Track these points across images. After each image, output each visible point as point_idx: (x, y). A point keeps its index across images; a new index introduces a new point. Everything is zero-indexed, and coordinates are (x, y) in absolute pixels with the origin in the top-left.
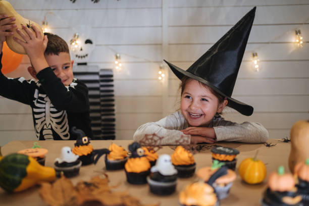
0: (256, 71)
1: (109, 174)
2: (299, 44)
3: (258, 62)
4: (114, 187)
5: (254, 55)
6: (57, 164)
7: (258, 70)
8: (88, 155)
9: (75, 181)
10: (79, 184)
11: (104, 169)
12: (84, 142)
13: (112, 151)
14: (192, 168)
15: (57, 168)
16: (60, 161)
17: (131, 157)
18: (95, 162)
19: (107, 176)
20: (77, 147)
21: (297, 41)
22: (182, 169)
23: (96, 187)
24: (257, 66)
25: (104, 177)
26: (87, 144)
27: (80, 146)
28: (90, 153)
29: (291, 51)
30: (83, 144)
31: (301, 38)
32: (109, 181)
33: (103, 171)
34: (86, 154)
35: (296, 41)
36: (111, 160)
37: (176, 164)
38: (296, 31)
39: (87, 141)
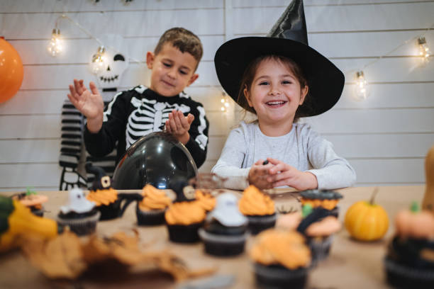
0: (362, 97)
1: (141, 230)
2: (423, 59)
3: (364, 84)
5: (358, 75)
6: (62, 215)
7: (365, 96)
8: (111, 204)
11: (135, 224)
12: (105, 185)
13: (146, 196)
15: (61, 221)
16: (65, 210)
17: (174, 202)
18: (122, 214)
19: (136, 233)
20: (93, 192)
21: (421, 54)
24: (363, 91)
25: (132, 234)
26: (108, 188)
27: (99, 191)
28: (112, 201)
29: (412, 69)
30: (102, 188)
31: (427, 50)
32: (139, 240)
33: (132, 227)
34: (107, 203)
35: (418, 54)
36: (145, 210)
38: (419, 40)
39: (109, 184)
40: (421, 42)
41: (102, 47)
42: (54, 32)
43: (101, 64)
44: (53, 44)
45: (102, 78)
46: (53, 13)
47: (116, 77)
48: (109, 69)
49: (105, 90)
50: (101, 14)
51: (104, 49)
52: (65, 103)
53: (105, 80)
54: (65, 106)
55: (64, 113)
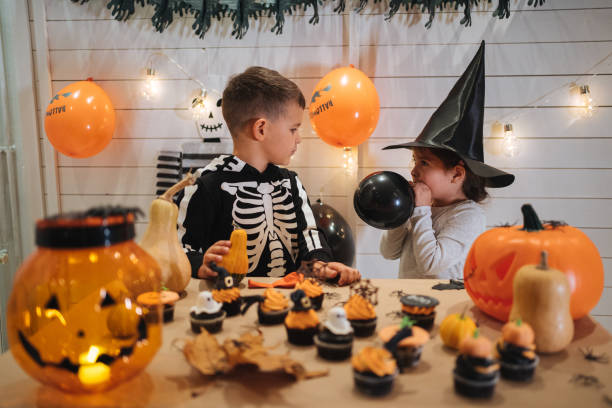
1: (262, 329)
2: (586, 111)
4: (272, 348)
6: (193, 314)
8: (233, 301)
9: (221, 338)
10: (226, 342)
11: (256, 323)
12: (229, 285)
13: (267, 298)
14: (371, 324)
15: (194, 320)
16: (198, 312)
17: (293, 310)
18: (244, 312)
19: (260, 332)
20: (217, 291)
21: (584, 104)
22: (360, 325)
23: (248, 347)
25: (256, 333)
26: (231, 288)
27: (222, 290)
28: (234, 299)
29: (572, 121)
30: (226, 288)
31: (590, 100)
32: (263, 340)
33: (255, 325)
34: (230, 301)
35: (581, 106)
36: (266, 311)
37: (352, 318)
38: (581, 88)
39: (232, 284)
40: (584, 91)
41: (204, 90)
42: (149, 72)
43: (202, 111)
44: (148, 86)
45: (203, 127)
46: (147, 49)
47: (220, 126)
48: (211, 116)
49: (206, 140)
50: (203, 51)
51: (206, 93)
52: (160, 154)
53: (207, 128)
54: (161, 158)
55: (159, 166)
